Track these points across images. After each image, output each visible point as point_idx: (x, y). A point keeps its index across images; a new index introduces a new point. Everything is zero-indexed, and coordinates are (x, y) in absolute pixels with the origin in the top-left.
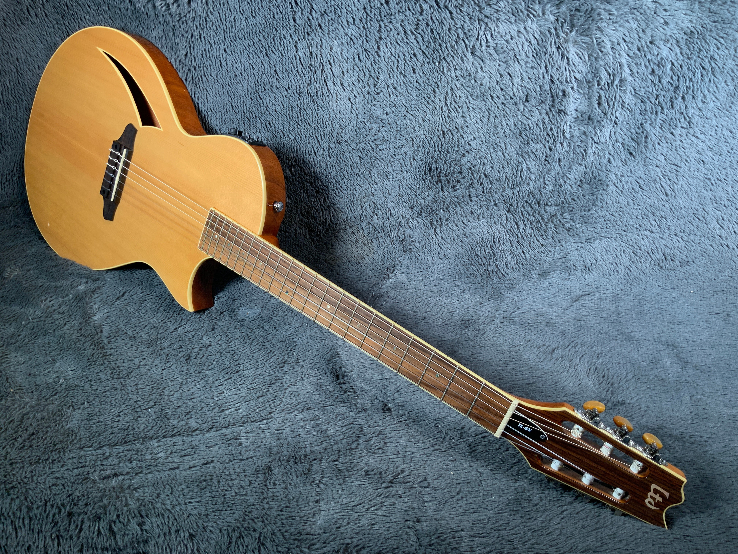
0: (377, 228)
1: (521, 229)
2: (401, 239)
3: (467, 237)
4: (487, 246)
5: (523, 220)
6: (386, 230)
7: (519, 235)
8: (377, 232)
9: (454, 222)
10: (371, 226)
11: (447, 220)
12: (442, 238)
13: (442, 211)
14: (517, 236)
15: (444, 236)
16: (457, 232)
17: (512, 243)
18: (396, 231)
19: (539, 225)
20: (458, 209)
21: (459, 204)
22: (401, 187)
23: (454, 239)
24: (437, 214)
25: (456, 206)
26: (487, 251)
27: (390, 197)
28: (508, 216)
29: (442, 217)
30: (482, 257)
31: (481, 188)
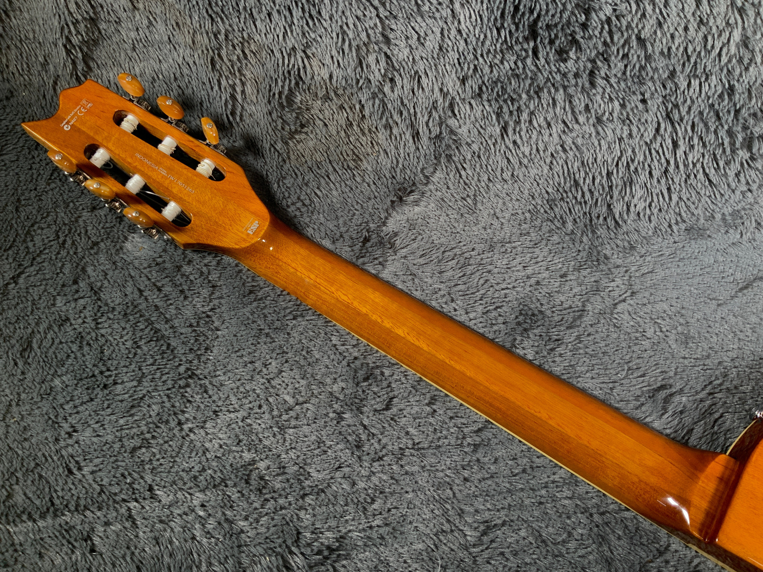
0: (389, 106)
1: (680, 153)
2: (433, 135)
3: (564, 150)
4: (600, 173)
5: (691, 139)
6: (405, 113)
7: (672, 162)
8: (387, 114)
9: (545, 119)
10: (377, 101)
11: (532, 113)
12: (515, 142)
13: (524, 96)
14: (668, 162)
15: (519, 141)
16: (546, 138)
17: (654, 172)
18: (426, 118)
19: (719, 152)
20: (560, 96)
21: (565, 88)
22: (446, 33)
23: (538, 150)
24: (513, 100)
25: (557, 90)
26: (597, 181)
27: (420, 48)
28: (663, 126)
29: (523, 107)
30: (586, 189)
31: (621, 65)
